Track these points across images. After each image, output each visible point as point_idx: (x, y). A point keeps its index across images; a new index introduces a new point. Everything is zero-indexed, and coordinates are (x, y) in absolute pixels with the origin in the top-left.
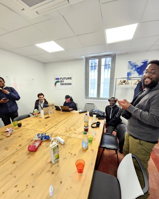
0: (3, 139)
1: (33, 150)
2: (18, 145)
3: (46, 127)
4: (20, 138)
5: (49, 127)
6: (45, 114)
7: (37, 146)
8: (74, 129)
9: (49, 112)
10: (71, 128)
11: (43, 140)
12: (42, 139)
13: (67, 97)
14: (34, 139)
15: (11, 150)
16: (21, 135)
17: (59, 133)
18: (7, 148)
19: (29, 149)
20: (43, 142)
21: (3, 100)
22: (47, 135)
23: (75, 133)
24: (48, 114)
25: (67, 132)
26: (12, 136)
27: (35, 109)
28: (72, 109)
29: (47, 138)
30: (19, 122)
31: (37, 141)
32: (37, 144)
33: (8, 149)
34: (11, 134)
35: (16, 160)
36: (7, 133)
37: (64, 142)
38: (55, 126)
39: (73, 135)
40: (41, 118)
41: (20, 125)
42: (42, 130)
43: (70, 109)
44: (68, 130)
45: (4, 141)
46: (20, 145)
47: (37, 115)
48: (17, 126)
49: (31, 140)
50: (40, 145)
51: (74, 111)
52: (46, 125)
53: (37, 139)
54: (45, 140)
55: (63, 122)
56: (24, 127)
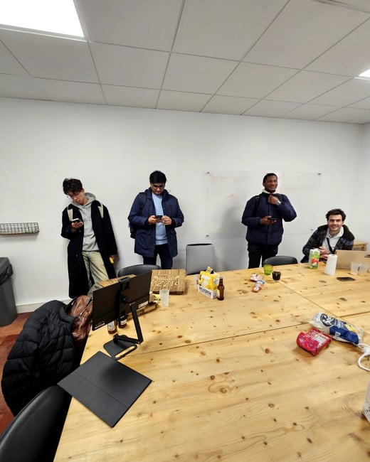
0: (247, 292)
1: (308, 349)
2: (272, 317)
3: (343, 305)
4: (276, 305)
5: (353, 307)
6: (339, 268)
7: (320, 344)
9: (353, 265)
11: (334, 337)
12: (332, 333)
14: (310, 322)
15: (261, 321)
16: (278, 299)
18: (253, 313)
19: (301, 341)
20: (334, 343)
21: (268, 219)
22: (349, 329)
24: (350, 270)
26: (262, 293)
29: (349, 337)
31: (319, 332)
32: (321, 340)
33: (256, 317)
34: (260, 289)
35: (271, 349)
36: (254, 283)
40: (324, 274)
41: (277, 277)
42: (331, 308)
45: (248, 297)
46: (278, 321)
47: (315, 264)
48: (271, 276)
49: (300, 319)
50: (326, 345)
52: (343, 299)
53: (319, 325)
54: (340, 339)
56: (283, 283)
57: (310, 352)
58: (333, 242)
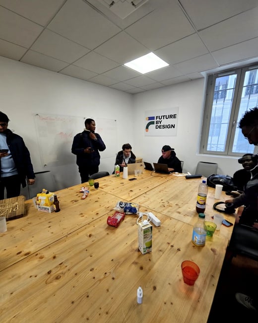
0: (78, 201)
1: (113, 225)
2: (94, 212)
3: (132, 194)
4: (97, 204)
5: (135, 194)
6: (129, 174)
7: (119, 220)
8: (176, 205)
9: (136, 172)
10: (170, 202)
11: (126, 213)
12: (125, 211)
13: (166, 149)
14: (115, 209)
15: (86, 217)
16: (98, 200)
17: (151, 207)
18: (82, 214)
19: (109, 221)
20: (127, 216)
21: (89, 149)
22: (133, 206)
23: (179, 213)
24: (134, 174)
25: (164, 208)
26: (88, 199)
27: (116, 164)
28: (172, 169)
29: (133, 211)
30: (96, 181)
31: (119, 213)
32: (119, 217)
33: (83, 216)
34: (86, 196)
35: (93, 233)
36: (82, 193)
37: (159, 223)
38: (144, 195)
39: (176, 215)
40: (123, 179)
41: (97, 186)
42: (125, 198)
43: (170, 169)
44: (166, 204)
45: (78, 204)
46: (97, 214)
47: (118, 174)
48: (94, 186)
49: (110, 209)
50: (123, 219)
51: (177, 174)
52: (131, 191)
53: (119, 209)
54: (129, 213)
55: (157, 190)
56: (101, 189)
57: (114, 226)
58: (127, 161)
